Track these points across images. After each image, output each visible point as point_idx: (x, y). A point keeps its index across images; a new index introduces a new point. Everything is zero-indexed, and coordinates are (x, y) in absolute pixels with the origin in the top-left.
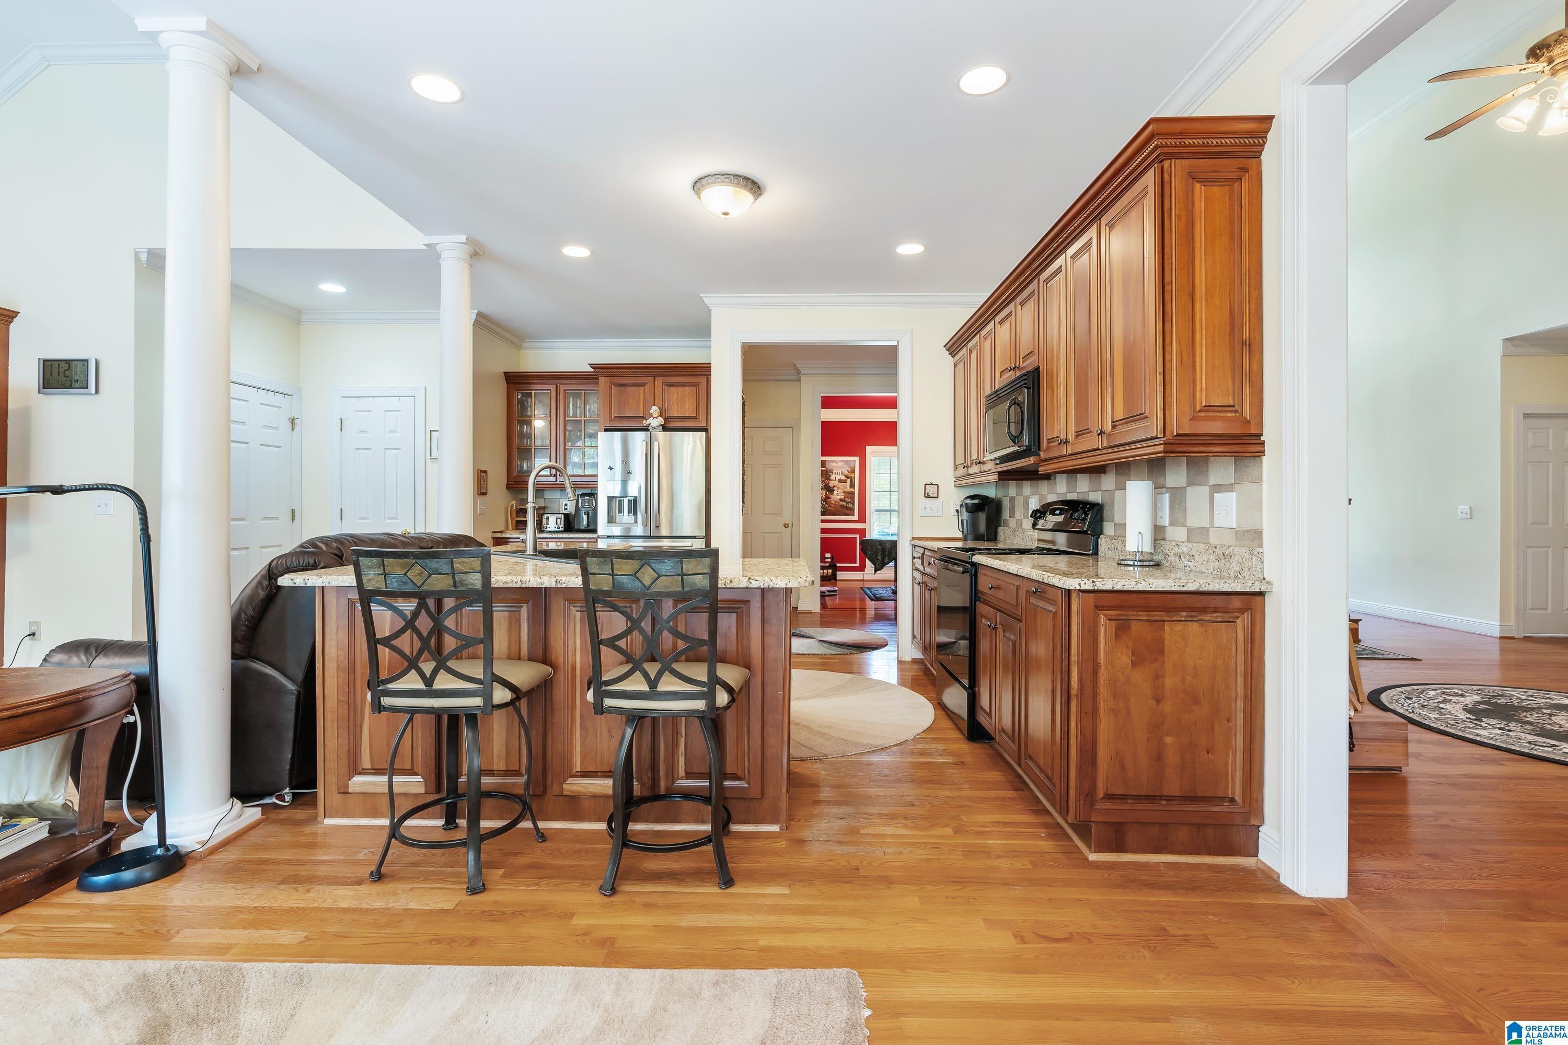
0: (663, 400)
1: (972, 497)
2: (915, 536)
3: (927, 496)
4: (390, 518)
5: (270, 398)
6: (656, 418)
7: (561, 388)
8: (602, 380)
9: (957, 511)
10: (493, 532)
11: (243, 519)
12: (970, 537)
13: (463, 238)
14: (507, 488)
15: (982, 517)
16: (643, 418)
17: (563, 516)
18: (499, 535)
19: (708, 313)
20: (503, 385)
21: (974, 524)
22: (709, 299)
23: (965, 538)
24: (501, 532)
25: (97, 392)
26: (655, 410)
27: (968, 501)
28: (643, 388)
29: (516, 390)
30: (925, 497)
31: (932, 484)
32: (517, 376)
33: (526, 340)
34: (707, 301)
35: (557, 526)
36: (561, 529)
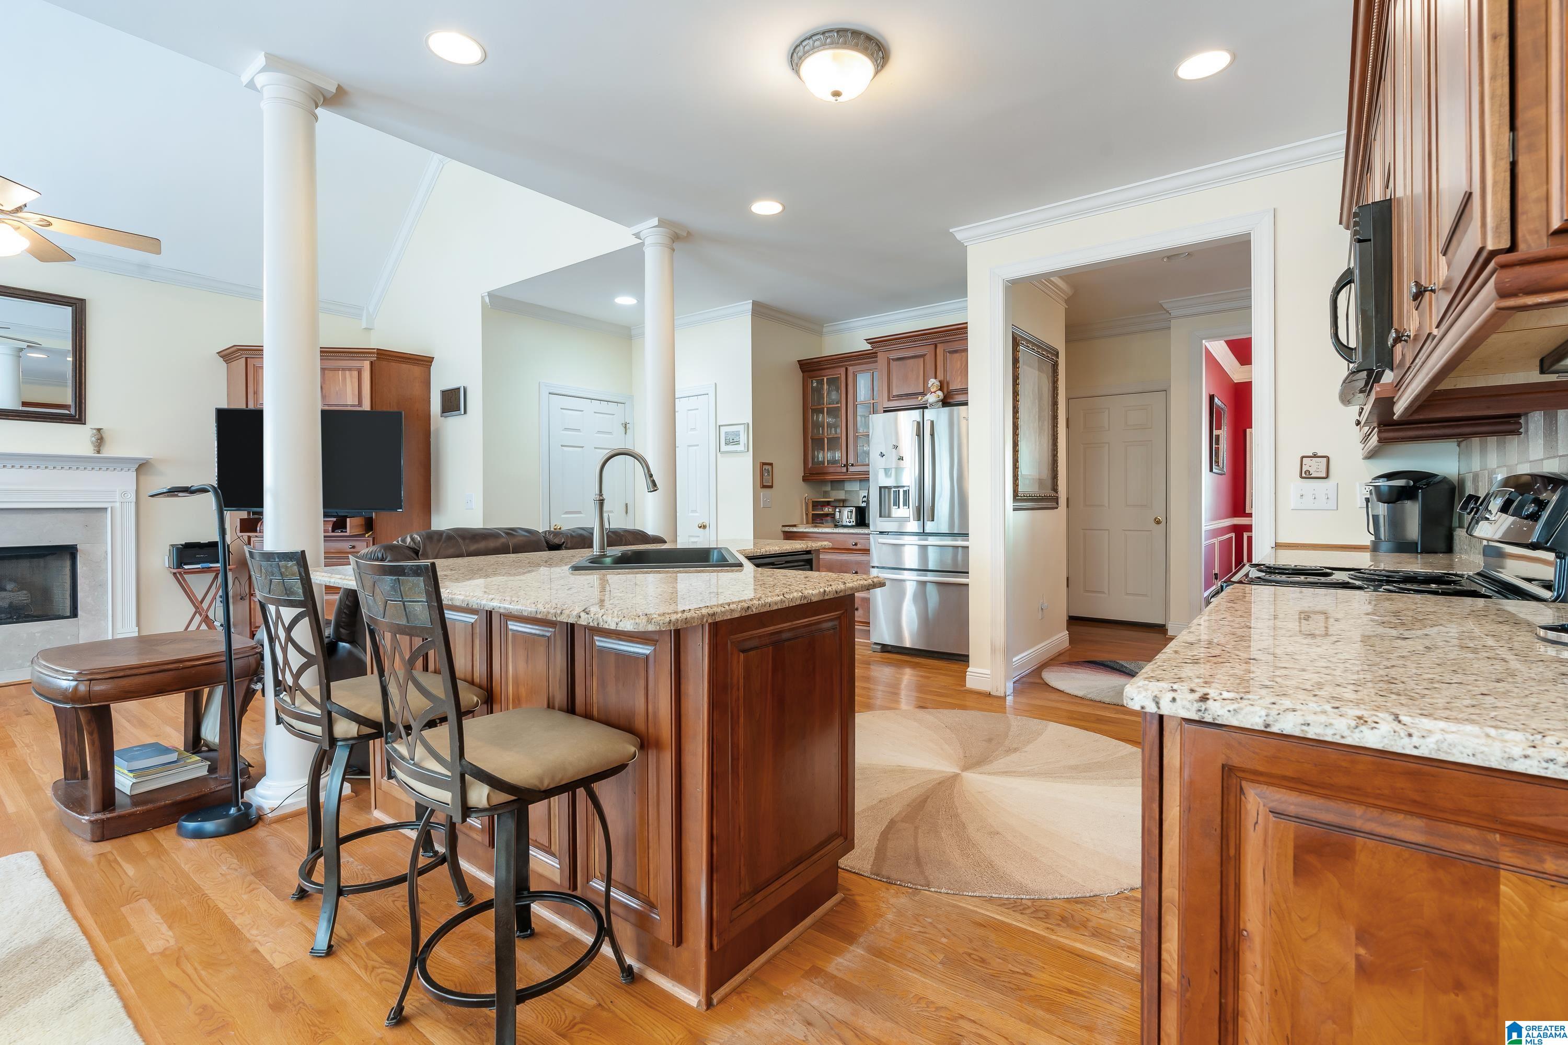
0: (945, 371)
1: (1390, 476)
2: (1282, 540)
3: (1306, 475)
4: (692, 511)
5: (604, 407)
6: (935, 392)
7: (851, 369)
8: (882, 357)
9: (1367, 500)
10: (783, 526)
11: (579, 512)
12: (1384, 546)
13: (655, 221)
14: (804, 480)
15: (1413, 511)
16: (923, 394)
17: (854, 509)
18: (787, 529)
19: (962, 250)
20: (797, 376)
21: (1396, 523)
22: (961, 233)
23: (1375, 548)
24: (795, 526)
25: (465, 412)
26: (933, 383)
27: (1382, 483)
28: (922, 359)
29: (810, 378)
30: (1301, 477)
31: (1315, 456)
32: (808, 363)
33: (825, 325)
34: (959, 236)
35: (848, 520)
36: (854, 524)
